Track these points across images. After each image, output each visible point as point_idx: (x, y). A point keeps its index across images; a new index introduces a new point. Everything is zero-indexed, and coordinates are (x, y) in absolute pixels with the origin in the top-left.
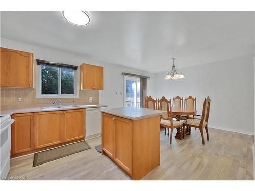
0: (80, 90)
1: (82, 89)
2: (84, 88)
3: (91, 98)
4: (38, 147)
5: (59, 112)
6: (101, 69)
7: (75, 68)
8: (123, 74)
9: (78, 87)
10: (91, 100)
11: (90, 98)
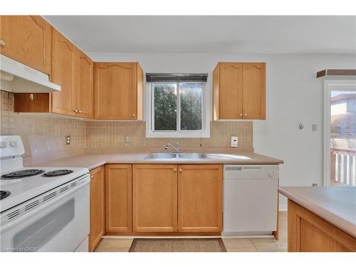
0: (213, 122)
1: (215, 119)
2: (220, 118)
3: (236, 138)
4: (139, 229)
5: (172, 167)
6: (261, 67)
7: (204, 78)
8: (320, 74)
9: (209, 115)
10: (234, 144)
11: (233, 138)
